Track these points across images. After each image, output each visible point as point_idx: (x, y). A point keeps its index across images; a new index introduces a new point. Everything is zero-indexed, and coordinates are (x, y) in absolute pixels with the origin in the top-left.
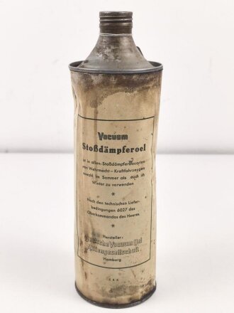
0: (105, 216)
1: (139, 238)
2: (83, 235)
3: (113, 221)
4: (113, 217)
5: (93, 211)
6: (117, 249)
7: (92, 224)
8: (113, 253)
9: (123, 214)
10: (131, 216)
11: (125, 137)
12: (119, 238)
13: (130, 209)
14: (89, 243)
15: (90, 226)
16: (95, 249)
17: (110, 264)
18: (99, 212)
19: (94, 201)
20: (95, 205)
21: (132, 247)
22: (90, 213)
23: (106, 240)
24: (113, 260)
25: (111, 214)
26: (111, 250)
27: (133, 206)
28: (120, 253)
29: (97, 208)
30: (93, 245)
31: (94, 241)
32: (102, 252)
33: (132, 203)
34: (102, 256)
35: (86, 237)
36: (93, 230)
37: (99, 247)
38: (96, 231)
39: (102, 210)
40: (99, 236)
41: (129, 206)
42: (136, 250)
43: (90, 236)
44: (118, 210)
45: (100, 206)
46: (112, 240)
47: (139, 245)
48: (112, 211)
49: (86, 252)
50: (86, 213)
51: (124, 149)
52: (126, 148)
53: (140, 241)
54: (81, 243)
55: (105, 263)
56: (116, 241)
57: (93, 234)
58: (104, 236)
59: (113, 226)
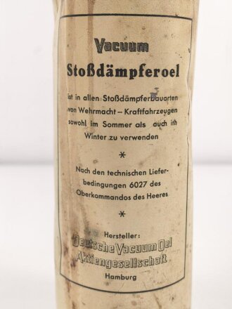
0: (107, 197)
1: (167, 239)
2: (70, 237)
3: (123, 205)
4: (122, 198)
5: (87, 189)
6: (128, 257)
7: (84, 214)
8: (122, 264)
9: (140, 192)
10: (154, 196)
11: (143, 47)
12: (132, 237)
13: (152, 184)
14: (80, 248)
15: (81, 218)
16: (89, 259)
17: (117, 285)
18: (97, 190)
19: (88, 171)
20: (90, 177)
21: (156, 254)
22: (81, 193)
23: (109, 242)
24: (122, 278)
25: (119, 192)
26: (121, 258)
27: (157, 178)
28: (135, 264)
29: (93, 184)
30: (87, 251)
31: (89, 244)
32: (103, 263)
33: (156, 172)
34: (103, 270)
35: (75, 238)
36: (87, 223)
37: (98, 254)
38: (92, 226)
39: (103, 186)
40: (97, 234)
41: (150, 179)
42: (163, 260)
43: (82, 235)
44: (132, 185)
45: (99, 179)
46: (120, 241)
47: (167, 252)
48: (120, 186)
49: (74, 265)
50: (74, 195)
51: (141, 69)
52: (145, 68)
53: (169, 244)
54: (67, 249)
55: (107, 284)
56: (128, 242)
57: (87, 231)
58: (106, 234)
59: (122, 214)
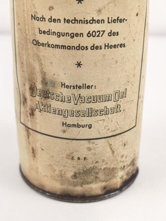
0: (63, 47)
1: (122, 90)
2: (27, 87)
3: (79, 55)
4: (79, 48)
5: (43, 39)
6: (85, 106)
7: (41, 64)
8: (79, 114)
9: (98, 41)
10: (111, 47)
12: (88, 87)
13: (111, 34)
14: (38, 98)
15: (37, 68)
16: (47, 108)
17: (73, 132)
18: (54, 40)
19: (43, 19)
20: (45, 26)
21: (111, 105)
22: (37, 43)
23: (65, 92)
24: (78, 126)
25: (75, 42)
26: (77, 108)
27: (115, 27)
28: (91, 113)
29: (48, 33)
30: (45, 102)
31: (46, 95)
32: (60, 112)
33: (114, 21)
34: (59, 119)
35: (32, 89)
36: (44, 74)
37: (55, 104)
38: (49, 77)
39: (59, 35)
40: (53, 84)
41: (107, 27)
42: (117, 110)
43: (39, 86)
44: (89, 34)
45: (55, 27)
46: (76, 92)
47: (122, 102)
48: (77, 35)
49: (32, 114)
50: (30, 45)
53: (123, 95)
54: (25, 99)
55: (64, 131)
56: (84, 93)
57: (44, 82)
58: (63, 85)
59: (79, 65)
